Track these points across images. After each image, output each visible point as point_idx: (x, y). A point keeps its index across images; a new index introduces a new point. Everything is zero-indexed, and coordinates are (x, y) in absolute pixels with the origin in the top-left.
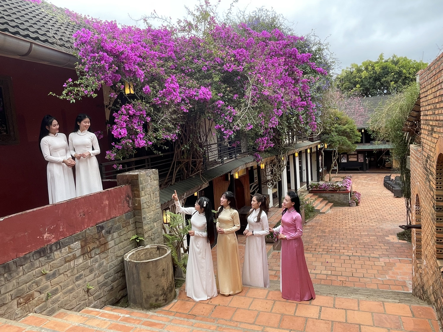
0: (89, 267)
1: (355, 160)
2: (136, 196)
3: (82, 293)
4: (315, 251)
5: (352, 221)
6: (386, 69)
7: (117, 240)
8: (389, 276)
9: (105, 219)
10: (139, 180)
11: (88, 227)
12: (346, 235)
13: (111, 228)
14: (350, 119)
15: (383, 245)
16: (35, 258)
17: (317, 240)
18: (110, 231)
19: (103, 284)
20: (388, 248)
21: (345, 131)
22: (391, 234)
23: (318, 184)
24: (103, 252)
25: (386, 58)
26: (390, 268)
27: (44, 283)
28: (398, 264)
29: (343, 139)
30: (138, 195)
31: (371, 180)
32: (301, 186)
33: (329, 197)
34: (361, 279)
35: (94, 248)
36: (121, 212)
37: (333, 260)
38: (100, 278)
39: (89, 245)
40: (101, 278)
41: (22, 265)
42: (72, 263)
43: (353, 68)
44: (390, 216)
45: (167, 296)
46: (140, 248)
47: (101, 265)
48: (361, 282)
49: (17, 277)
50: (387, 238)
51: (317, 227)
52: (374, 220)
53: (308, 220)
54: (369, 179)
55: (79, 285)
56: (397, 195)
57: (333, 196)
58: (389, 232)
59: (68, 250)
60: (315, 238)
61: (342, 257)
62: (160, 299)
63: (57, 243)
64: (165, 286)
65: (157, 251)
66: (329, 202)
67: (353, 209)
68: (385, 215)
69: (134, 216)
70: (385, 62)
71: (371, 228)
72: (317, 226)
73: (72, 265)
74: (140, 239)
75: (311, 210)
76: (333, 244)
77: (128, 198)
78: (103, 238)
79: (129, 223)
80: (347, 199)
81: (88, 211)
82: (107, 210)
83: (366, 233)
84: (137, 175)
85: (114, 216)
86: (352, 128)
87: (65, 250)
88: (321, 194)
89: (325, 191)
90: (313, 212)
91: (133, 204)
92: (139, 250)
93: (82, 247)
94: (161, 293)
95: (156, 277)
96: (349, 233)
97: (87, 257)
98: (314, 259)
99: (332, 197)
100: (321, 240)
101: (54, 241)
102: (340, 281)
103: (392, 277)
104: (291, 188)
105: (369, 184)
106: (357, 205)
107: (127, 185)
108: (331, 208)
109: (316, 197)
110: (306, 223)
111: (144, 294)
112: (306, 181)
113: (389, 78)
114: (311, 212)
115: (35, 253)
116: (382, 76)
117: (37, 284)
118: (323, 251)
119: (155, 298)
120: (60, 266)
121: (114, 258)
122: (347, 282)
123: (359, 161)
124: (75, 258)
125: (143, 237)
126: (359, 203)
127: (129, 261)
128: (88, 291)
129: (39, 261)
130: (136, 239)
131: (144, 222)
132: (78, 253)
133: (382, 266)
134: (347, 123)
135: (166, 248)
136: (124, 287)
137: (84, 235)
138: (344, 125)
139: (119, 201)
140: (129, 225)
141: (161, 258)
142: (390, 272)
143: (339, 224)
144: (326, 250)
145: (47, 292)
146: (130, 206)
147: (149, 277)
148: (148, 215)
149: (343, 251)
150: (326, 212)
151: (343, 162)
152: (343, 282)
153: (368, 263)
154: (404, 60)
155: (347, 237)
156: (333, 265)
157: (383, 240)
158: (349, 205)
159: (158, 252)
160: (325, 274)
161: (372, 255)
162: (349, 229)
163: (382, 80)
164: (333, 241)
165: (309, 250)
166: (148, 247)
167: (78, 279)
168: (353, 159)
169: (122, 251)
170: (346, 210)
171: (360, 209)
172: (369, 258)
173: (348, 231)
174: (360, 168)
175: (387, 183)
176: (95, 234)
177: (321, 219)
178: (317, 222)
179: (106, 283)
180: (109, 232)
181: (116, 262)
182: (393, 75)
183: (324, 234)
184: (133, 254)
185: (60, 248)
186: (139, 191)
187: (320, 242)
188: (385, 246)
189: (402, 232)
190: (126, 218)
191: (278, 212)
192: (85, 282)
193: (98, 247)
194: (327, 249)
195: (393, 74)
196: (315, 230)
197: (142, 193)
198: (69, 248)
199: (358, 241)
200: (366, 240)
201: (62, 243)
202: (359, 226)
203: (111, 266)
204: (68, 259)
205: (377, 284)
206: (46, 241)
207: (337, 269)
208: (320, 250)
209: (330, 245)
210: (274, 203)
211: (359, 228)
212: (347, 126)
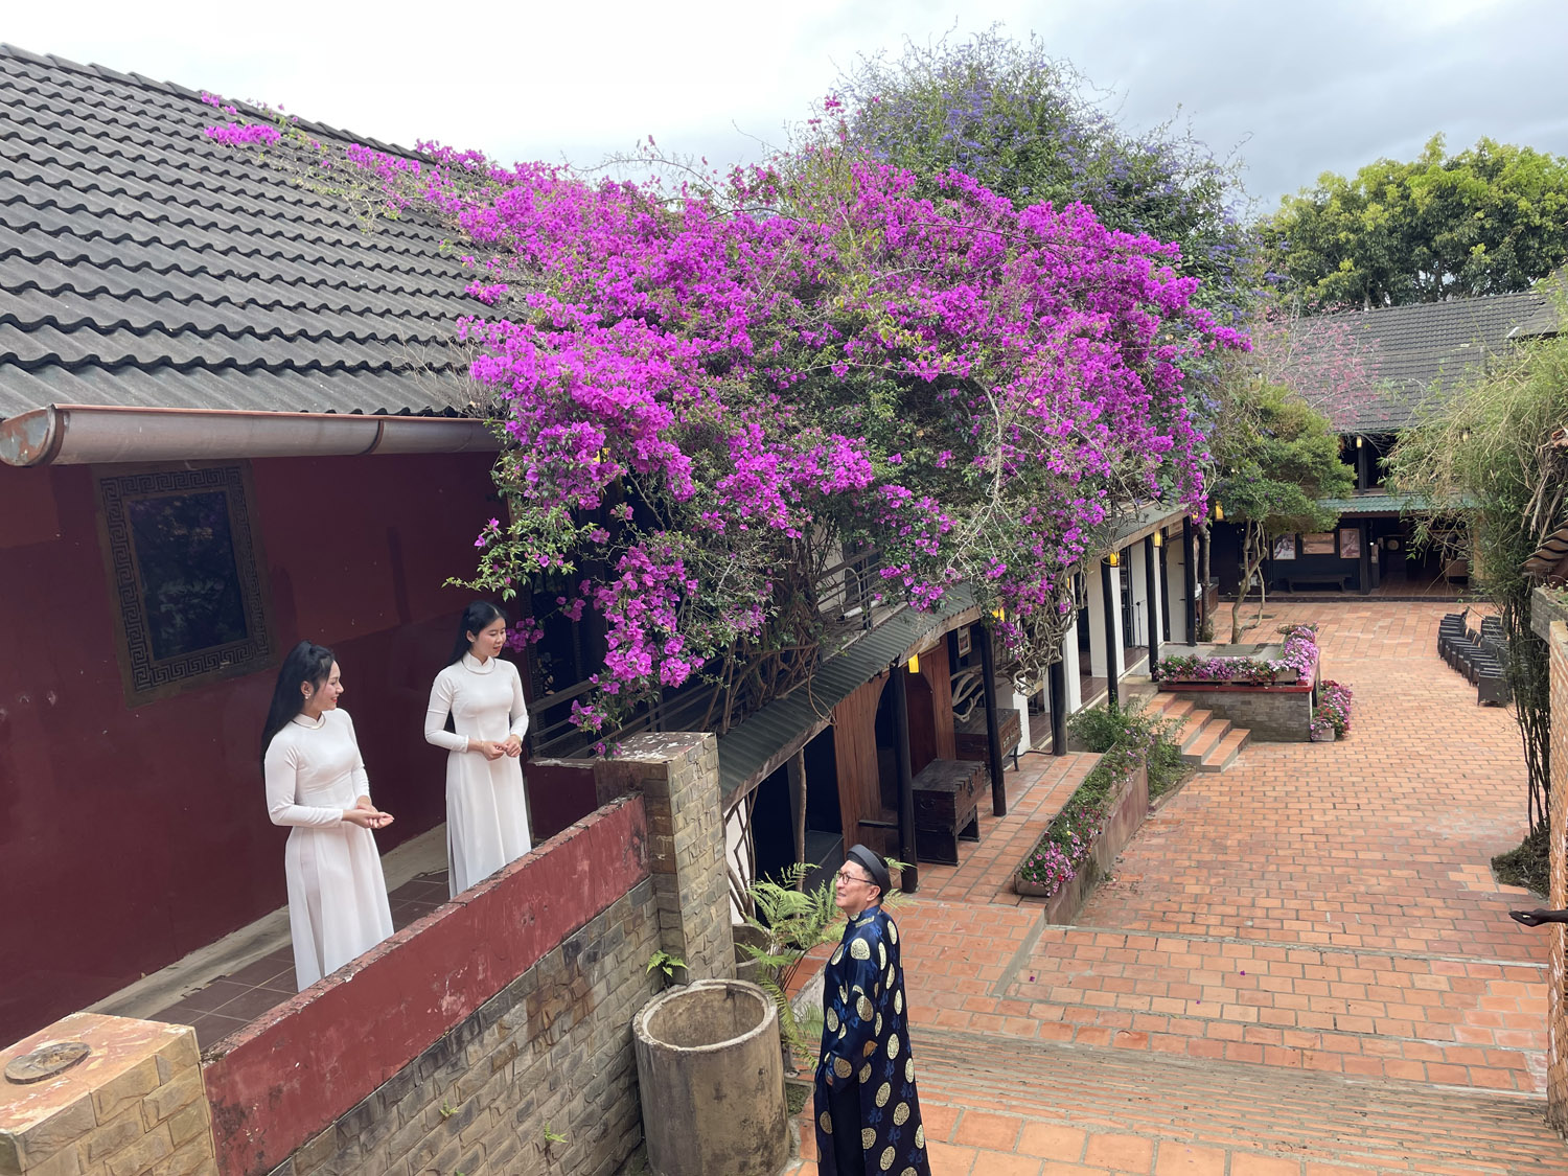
0: (548, 1073)
1: (1330, 550)
2: (660, 829)
3: (534, 1158)
4: (1193, 922)
5: (1320, 806)
6: (1452, 194)
7: (614, 978)
8: (1464, 1031)
9: (583, 919)
10: (670, 779)
11: (541, 952)
12: (1304, 861)
13: (599, 942)
14: (1313, 414)
15: (1440, 903)
16: (425, 1074)
17: (1198, 880)
18: (595, 954)
19: (584, 1120)
20: (1460, 914)
21: (1294, 463)
22: (1472, 861)
23: (1194, 662)
24: (580, 1022)
25: (1451, 152)
26: (1468, 998)
27: (449, 1143)
28: (1496, 986)
29: (1285, 490)
30: (665, 827)
31: (1388, 628)
32: (1128, 665)
33: (1232, 707)
34: (1368, 1044)
35: (559, 1014)
36: (620, 888)
37: (1260, 967)
38: (575, 1103)
39: (548, 1009)
40: (577, 1104)
41: (396, 1102)
42: (508, 1069)
43: (1324, 191)
44: (1464, 785)
45: (771, 1153)
46: (675, 992)
47: (575, 1064)
48: (1368, 1056)
49: (387, 1137)
50: (1453, 876)
51: (1197, 829)
52: (1405, 802)
53: (1158, 800)
54: (1380, 624)
55: (526, 1134)
56: (1491, 698)
57: (1249, 703)
58: (1465, 853)
59: (497, 1035)
60: (1188, 871)
61: (1293, 956)
62: (752, 1162)
63: (474, 1019)
64: (767, 1120)
65: (725, 1000)
66: (1236, 725)
67: (1325, 754)
68: (1447, 781)
69: (655, 893)
70: (1449, 169)
71: (1396, 833)
72: (1193, 824)
73: (509, 1078)
74: (674, 963)
75: (1168, 759)
76: (1258, 895)
77: (636, 840)
78: (580, 979)
79: (641, 916)
80: (1300, 715)
81: (540, 903)
82: (586, 888)
83: (1378, 856)
84: (663, 768)
85: (601, 904)
86: (1320, 451)
87: (491, 1035)
88: (1205, 696)
89: (1220, 683)
90: (1175, 765)
91: (651, 854)
92: (670, 1001)
93: (531, 1017)
94: (754, 1142)
95: (740, 1097)
96: (1314, 852)
97: (544, 1045)
98: (1194, 960)
99: (1244, 708)
100: (1213, 881)
101: (464, 1013)
102: (1294, 1048)
103: (1476, 1034)
104: (1090, 673)
105: (1382, 646)
106: (1340, 733)
107: (632, 795)
108: (1241, 748)
109: (1186, 706)
110: (1153, 809)
111: (704, 1150)
112: (1146, 642)
113: (1465, 230)
114: (1169, 767)
115: (426, 1057)
116: (1439, 222)
117: (431, 1147)
118: (1222, 925)
119: (739, 1159)
120: (482, 1086)
121: (606, 1034)
122: (1317, 1054)
123: (1344, 555)
124: (515, 1053)
125: (683, 956)
126: (1347, 728)
127: (658, 1047)
128: (547, 1149)
129: (434, 1081)
130: (663, 964)
131: (686, 910)
132: (521, 1035)
133: (1441, 992)
134: (1301, 429)
135: (756, 995)
136: (636, 1120)
137: (535, 980)
138: (1292, 437)
139: (615, 853)
140: (643, 922)
141: (753, 1038)
142: (1469, 1017)
143: (1276, 817)
144: (1231, 920)
145: (452, 1171)
146: (644, 861)
147: (719, 1097)
148: (694, 885)
149: (1296, 925)
150: (1226, 763)
151: (1280, 557)
152: (1303, 1055)
153: (1387, 978)
154: (1522, 161)
155: (1309, 869)
156: (1263, 986)
157: (1440, 885)
158: (1310, 738)
159: (729, 1003)
160: (1239, 1023)
161: (1401, 943)
162: (1313, 838)
163: (1438, 238)
164: (1255, 883)
165: (1169, 922)
166: (697, 986)
167: (522, 1116)
168: (1320, 547)
169: (626, 1010)
170: (1299, 756)
171: (1350, 751)
172: (1392, 958)
173: (1311, 845)
174: (1347, 581)
175: (1451, 646)
176: (560, 971)
177: (1209, 794)
178: (1192, 804)
179: (590, 1116)
180: (593, 958)
181: (610, 1044)
182: (1480, 219)
183: (1221, 858)
184: (656, 1014)
185: (480, 1032)
186: (669, 816)
187: (1208, 891)
188: (1447, 907)
189: (1512, 855)
190: (634, 903)
191: (1051, 771)
192: (540, 1121)
193: (568, 1009)
194: (1238, 915)
195: (1480, 214)
196: (1187, 840)
197: (679, 820)
198: (502, 1027)
199: (1349, 887)
200: (1378, 883)
201: (484, 1017)
202: (1351, 826)
203: (600, 1061)
204: (498, 1063)
205: (1424, 1062)
206: (447, 1017)
207: (1281, 1001)
208: (1213, 920)
209: (1247, 902)
210: (1034, 738)
211: (1350, 833)
212: (1300, 442)
